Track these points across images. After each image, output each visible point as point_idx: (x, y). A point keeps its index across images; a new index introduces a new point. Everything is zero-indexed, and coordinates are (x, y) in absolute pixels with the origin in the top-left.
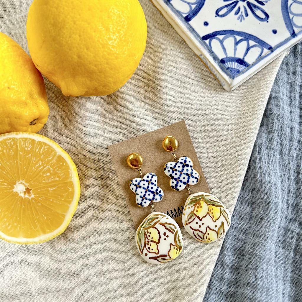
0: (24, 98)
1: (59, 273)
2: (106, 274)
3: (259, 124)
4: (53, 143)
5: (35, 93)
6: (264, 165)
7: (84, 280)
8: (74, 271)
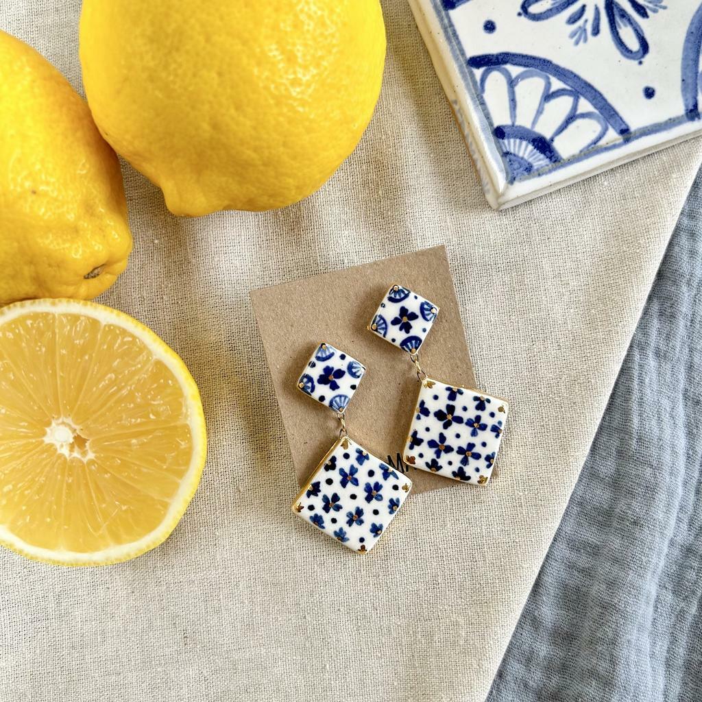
0: (73, 216)
1: (150, 626)
2: (260, 634)
3: (646, 297)
4: (144, 329)
5: (100, 201)
6: (649, 396)
7: (208, 645)
8: (184, 624)
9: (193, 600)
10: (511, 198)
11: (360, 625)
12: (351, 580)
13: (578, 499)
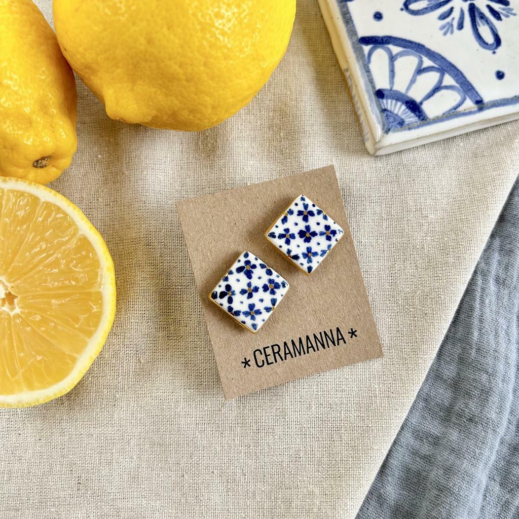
0: (29, 109)
1: (51, 472)
2: (143, 487)
3: (490, 233)
4: (75, 209)
5: (53, 103)
6: (489, 315)
7: (97, 492)
8: (80, 471)
9: (90, 451)
10: (385, 145)
11: (229, 487)
12: (226, 448)
13: (424, 395)
